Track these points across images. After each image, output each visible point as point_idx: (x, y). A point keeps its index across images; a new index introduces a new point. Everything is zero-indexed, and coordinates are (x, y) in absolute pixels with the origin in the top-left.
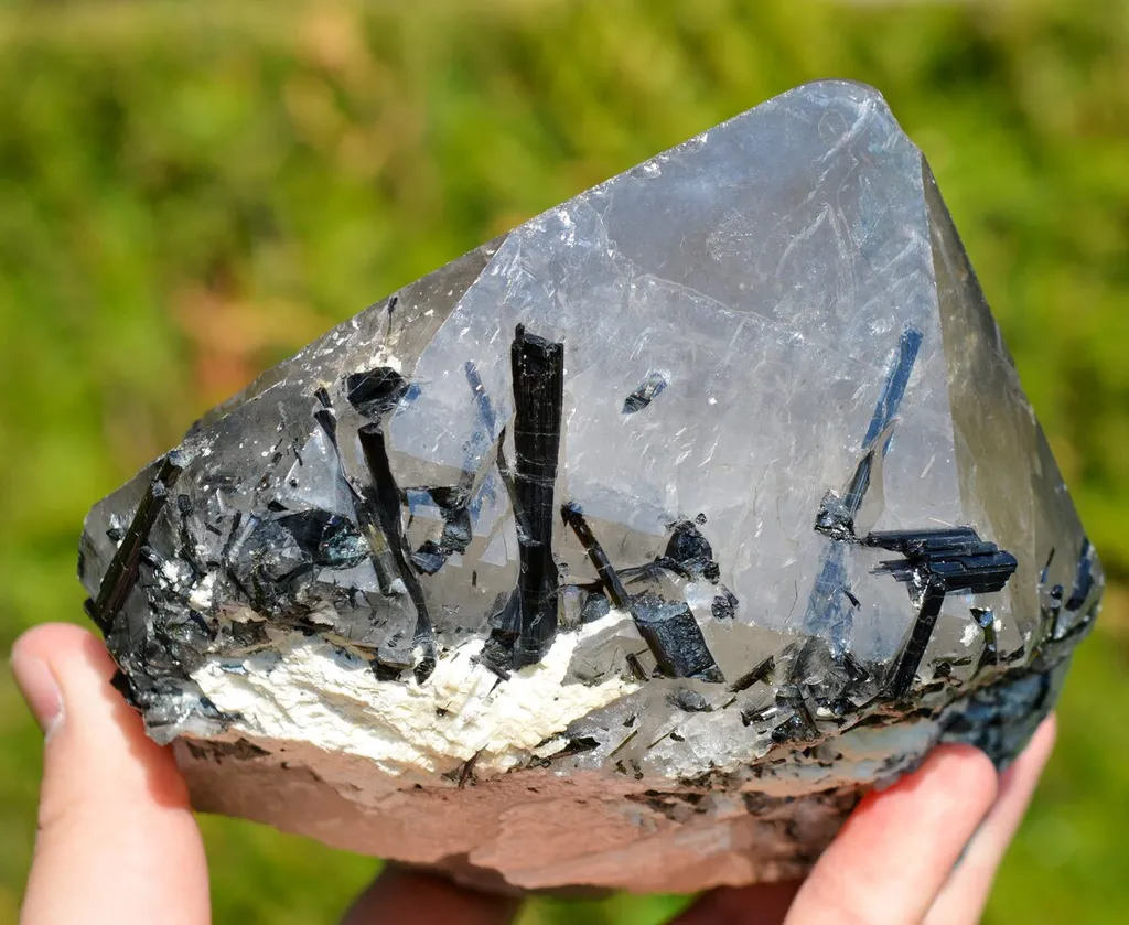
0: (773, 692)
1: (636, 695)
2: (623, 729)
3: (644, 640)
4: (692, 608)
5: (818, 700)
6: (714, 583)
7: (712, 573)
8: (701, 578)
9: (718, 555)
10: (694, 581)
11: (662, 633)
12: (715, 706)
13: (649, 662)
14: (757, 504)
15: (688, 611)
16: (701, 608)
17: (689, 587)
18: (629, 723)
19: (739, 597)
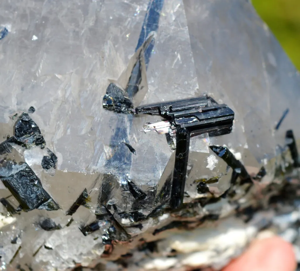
0: (92, 212)
1: (15, 224)
2: (11, 245)
3: (7, 189)
4: (30, 165)
5: (120, 214)
6: (42, 148)
7: (40, 142)
8: (34, 146)
9: (44, 131)
10: (30, 148)
11: (14, 183)
12: (62, 225)
13: (14, 202)
14: (67, 97)
15: (28, 167)
16: (35, 165)
17: (26, 152)
18: (14, 242)
19: (58, 155)
